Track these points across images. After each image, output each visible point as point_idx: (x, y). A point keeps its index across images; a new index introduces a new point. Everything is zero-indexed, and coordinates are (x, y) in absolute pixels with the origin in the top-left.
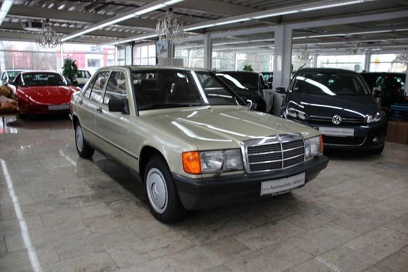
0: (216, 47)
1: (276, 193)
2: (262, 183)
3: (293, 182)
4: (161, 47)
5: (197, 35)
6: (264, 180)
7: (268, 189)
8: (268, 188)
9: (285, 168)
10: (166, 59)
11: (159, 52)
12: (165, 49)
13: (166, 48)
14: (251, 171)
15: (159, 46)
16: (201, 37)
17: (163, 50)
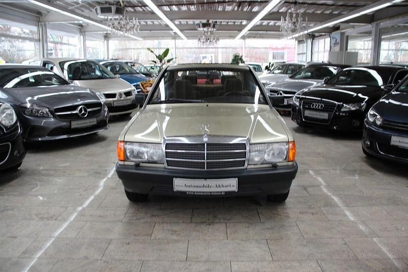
0: (384, 39)
1: (192, 192)
2: (174, 179)
3: (215, 186)
4: (335, 40)
5: (365, 25)
6: (176, 177)
7: (182, 186)
8: (180, 185)
9: (209, 170)
10: (338, 52)
11: (333, 46)
12: (337, 42)
13: (339, 40)
14: (168, 166)
15: (333, 39)
16: (368, 27)
17: (336, 44)
